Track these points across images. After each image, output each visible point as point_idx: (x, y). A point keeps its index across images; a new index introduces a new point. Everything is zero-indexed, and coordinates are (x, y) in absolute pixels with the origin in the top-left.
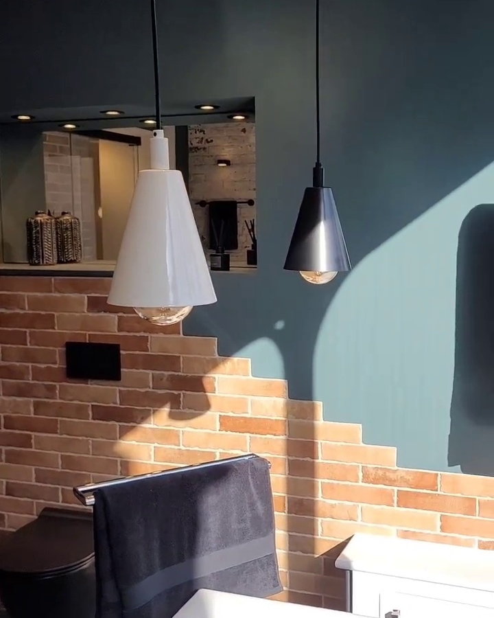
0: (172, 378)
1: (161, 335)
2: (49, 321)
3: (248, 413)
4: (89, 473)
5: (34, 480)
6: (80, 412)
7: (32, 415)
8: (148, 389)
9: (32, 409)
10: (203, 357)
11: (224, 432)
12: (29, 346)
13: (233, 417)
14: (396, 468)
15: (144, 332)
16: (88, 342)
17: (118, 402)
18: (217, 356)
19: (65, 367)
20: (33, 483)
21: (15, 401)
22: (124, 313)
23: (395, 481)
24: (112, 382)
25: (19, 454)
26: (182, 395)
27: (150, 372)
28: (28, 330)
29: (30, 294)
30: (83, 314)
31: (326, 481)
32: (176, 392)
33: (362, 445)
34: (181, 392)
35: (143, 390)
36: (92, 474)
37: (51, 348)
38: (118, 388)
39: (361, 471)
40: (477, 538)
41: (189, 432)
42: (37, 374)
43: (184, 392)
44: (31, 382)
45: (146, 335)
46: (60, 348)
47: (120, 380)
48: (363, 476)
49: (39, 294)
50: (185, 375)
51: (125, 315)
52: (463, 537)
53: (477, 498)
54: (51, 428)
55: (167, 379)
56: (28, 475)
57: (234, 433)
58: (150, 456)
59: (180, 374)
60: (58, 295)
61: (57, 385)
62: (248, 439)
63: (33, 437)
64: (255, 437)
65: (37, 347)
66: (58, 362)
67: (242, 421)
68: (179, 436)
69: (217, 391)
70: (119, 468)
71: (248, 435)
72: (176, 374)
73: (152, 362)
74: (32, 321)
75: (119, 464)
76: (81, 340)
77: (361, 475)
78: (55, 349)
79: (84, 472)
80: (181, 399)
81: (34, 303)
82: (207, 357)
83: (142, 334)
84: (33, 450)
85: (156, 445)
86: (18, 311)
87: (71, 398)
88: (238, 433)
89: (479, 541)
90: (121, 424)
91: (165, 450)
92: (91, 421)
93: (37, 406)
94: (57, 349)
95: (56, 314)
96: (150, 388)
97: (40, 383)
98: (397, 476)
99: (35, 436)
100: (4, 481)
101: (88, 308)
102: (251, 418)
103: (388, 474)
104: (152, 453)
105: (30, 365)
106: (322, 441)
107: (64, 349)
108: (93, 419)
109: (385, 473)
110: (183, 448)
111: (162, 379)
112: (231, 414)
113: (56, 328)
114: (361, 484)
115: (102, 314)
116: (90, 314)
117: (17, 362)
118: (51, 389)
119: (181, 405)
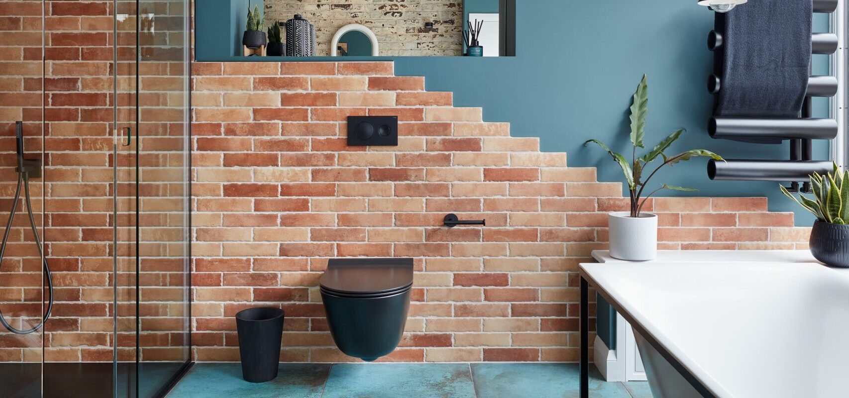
0: (444, 142)
1: (435, 107)
2: (331, 98)
3: (508, 165)
4: (364, 228)
5: (309, 239)
6: (357, 175)
7: (310, 182)
8: (422, 152)
9: (310, 176)
10: (471, 123)
11: (488, 182)
12: (310, 121)
13: (496, 169)
14: (623, 198)
15: (420, 105)
16: (367, 115)
17: (394, 164)
18: (482, 122)
19: (345, 137)
20: (309, 241)
21: (294, 171)
22: (402, 90)
23: (622, 207)
24: (388, 148)
25: (295, 218)
26: (452, 155)
27: (424, 138)
28: (310, 108)
29: (313, 76)
30: (364, 92)
31: (570, 213)
32: (447, 153)
33: (597, 182)
34: (452, 153)
35: (417, 153)
36: (367, 228)
37: (331, 122)
38: (394, 153)
39: (596, 202)
40: (680, 243)
41: (458, 184)
42: (317, 146)
43: (454, 152)
44: (310, 152)
45: (421, 107)
46: (340, 122)
47: (397, 145)
48: (598, 206)
49: (322, 77)
50: (455, 138)
51: (403, 92)
52: (671, 243)
53: (680, 213)
54: (329, 191)
55: (440, 143)
56: (302, 235)
57: (496, 182)
58: (422, 207)
59: (450, 137)
60: (340, 77)
61: (336, 153)
62: (508, 186)
63: (310, 201)
64: (514, 184)
65: (318, 122)
66: (338, 134)
67: (503, 172)
68: (448, 188)
69: (482, 150)
70: (394, 220)
71: (507, 183)
72: (447, 137)
73: (426, 130)
74: (314, 99)
75: (393, 217)
76: (361, 114)
77: (596, 205)
78: (335, 122)
79: (359, 227)
80: (452, 158)
81: (316, 85)
82: (475, 123)
83: (418, 107)
84: (310, 212)
85: (428, 197)
86: (300, 91)
87: (349, 164)
88: (500, 182)
89: (682, 244)
90: (396, 183)
91: (436, 201)
92: (368, 182)
93: (315, 174)
94: (337, 123)
95: (338, 93)
96: (423, 150)
97: (319, 153)
98: (624, 203)
99: (312, 199)
100: (279, 243)
101: (369, 86)
102: (511, 169)
103: (617, 202)
104: (424, 205)
105: (310, 138)
106: (567, 182)
107: (345, 122)
108: (370, 180)
109: (615, 202)
110: (451, 198)
111: (434, 143)
112: (493, 167)
113: (337, 105)
114: (597, 212)
115: (382, 91)
116: (371, 92)
117: (297, 135)
118: (330, 158)
119: (452, 163)
